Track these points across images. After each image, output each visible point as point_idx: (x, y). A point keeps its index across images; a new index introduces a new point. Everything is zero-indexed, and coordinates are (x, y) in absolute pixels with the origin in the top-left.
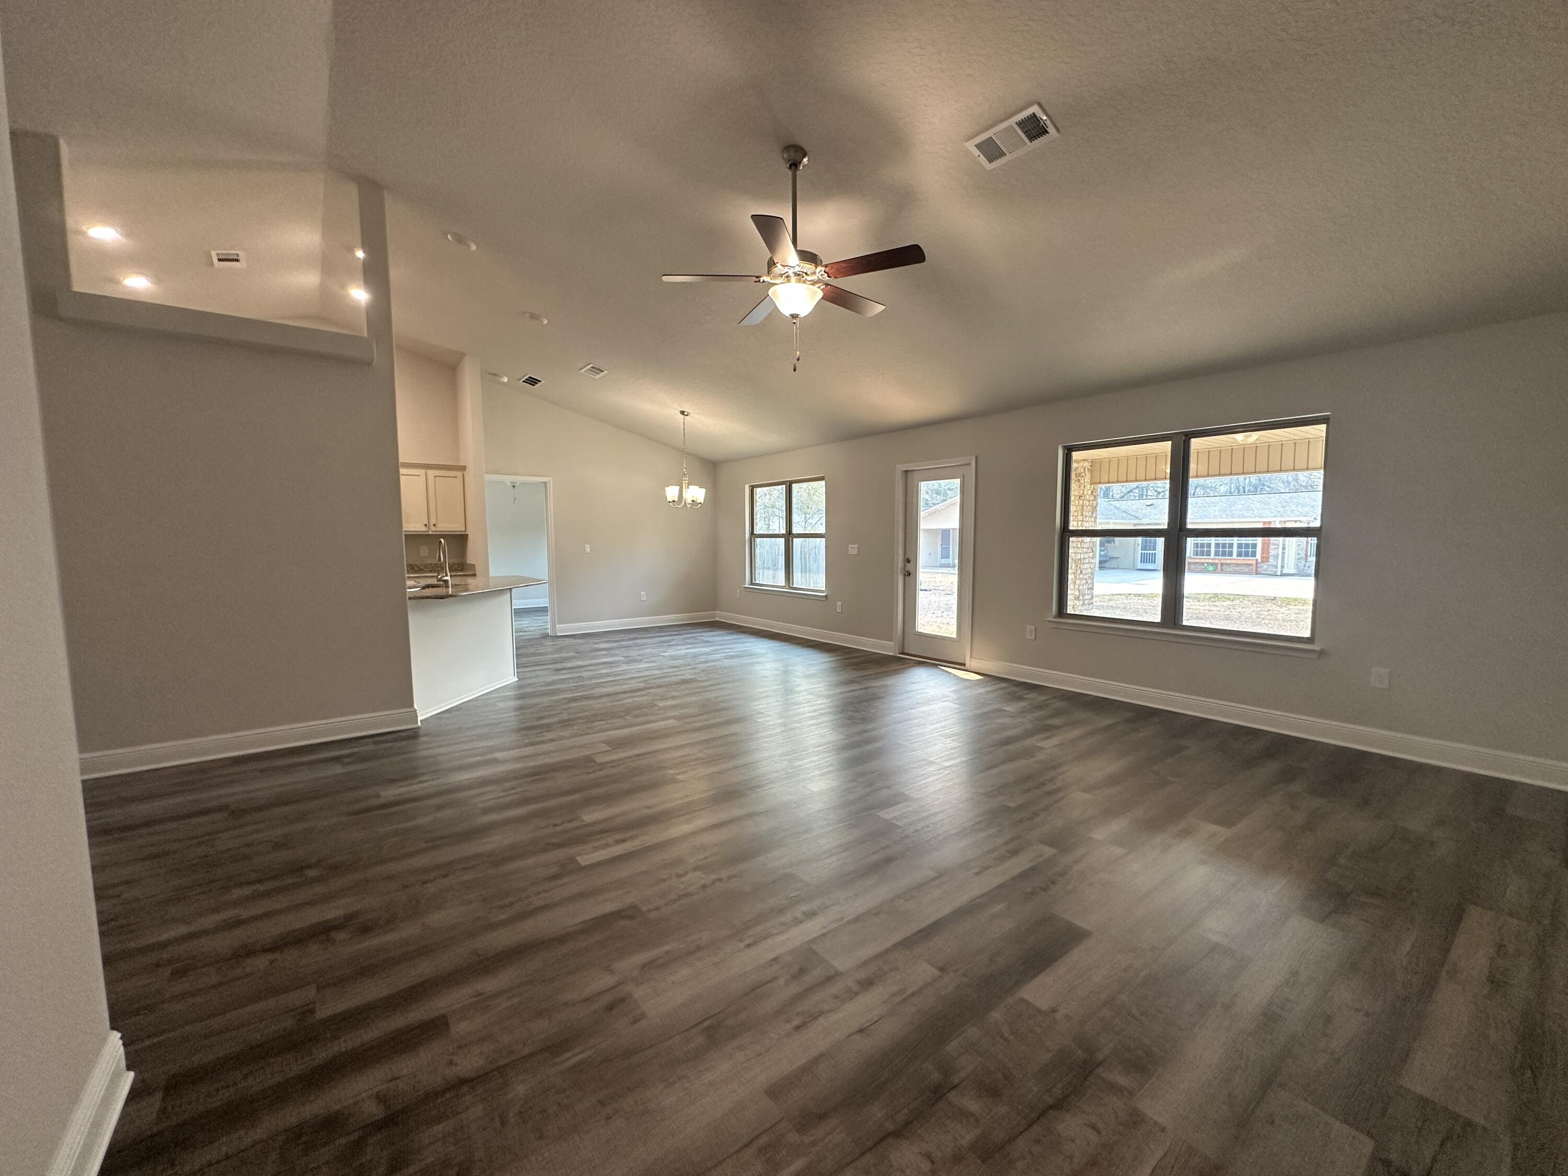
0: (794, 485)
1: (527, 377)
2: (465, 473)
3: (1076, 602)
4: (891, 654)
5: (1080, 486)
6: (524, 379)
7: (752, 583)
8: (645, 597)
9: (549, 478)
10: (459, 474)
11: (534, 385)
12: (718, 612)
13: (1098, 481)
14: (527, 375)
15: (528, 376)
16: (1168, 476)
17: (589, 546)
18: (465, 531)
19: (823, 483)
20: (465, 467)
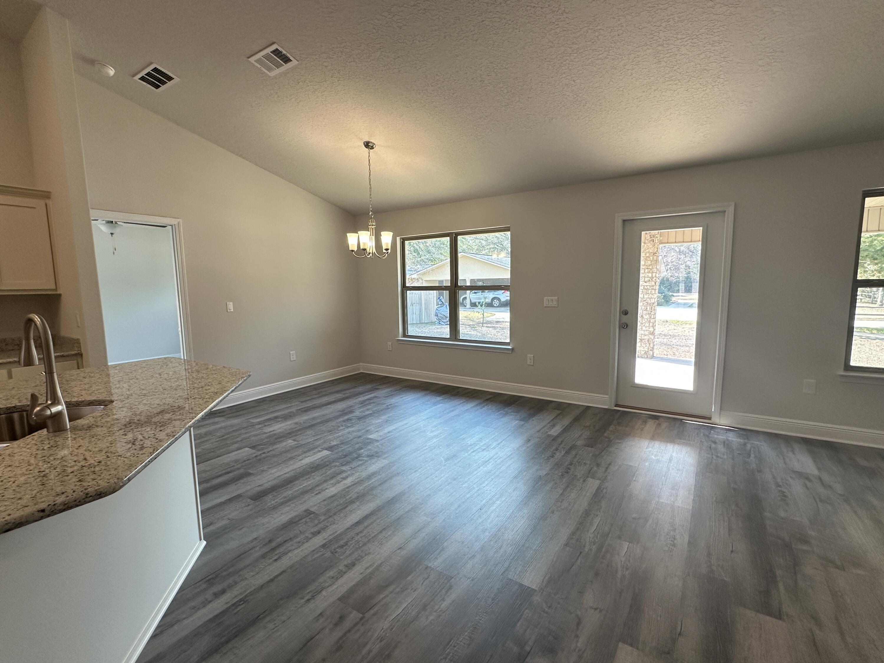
0: (459, 238)
1: (149, 70)
2: (50, 202)
3: (651, 336)
4: (606, 407)
5: (654, 245)
6: (143, 74)
7: (405, 335)
8: (295, 357)
9: (179, 220)
10: (40, 203)
11: (157, 87)
12: (361, 364)
13: (667, 242)
14: (151, 63)
15: (152, 67)
16: (701, 240)
17: (231, 303)
18: (56, 290)
19: (509, 233)
20: (50, 192)
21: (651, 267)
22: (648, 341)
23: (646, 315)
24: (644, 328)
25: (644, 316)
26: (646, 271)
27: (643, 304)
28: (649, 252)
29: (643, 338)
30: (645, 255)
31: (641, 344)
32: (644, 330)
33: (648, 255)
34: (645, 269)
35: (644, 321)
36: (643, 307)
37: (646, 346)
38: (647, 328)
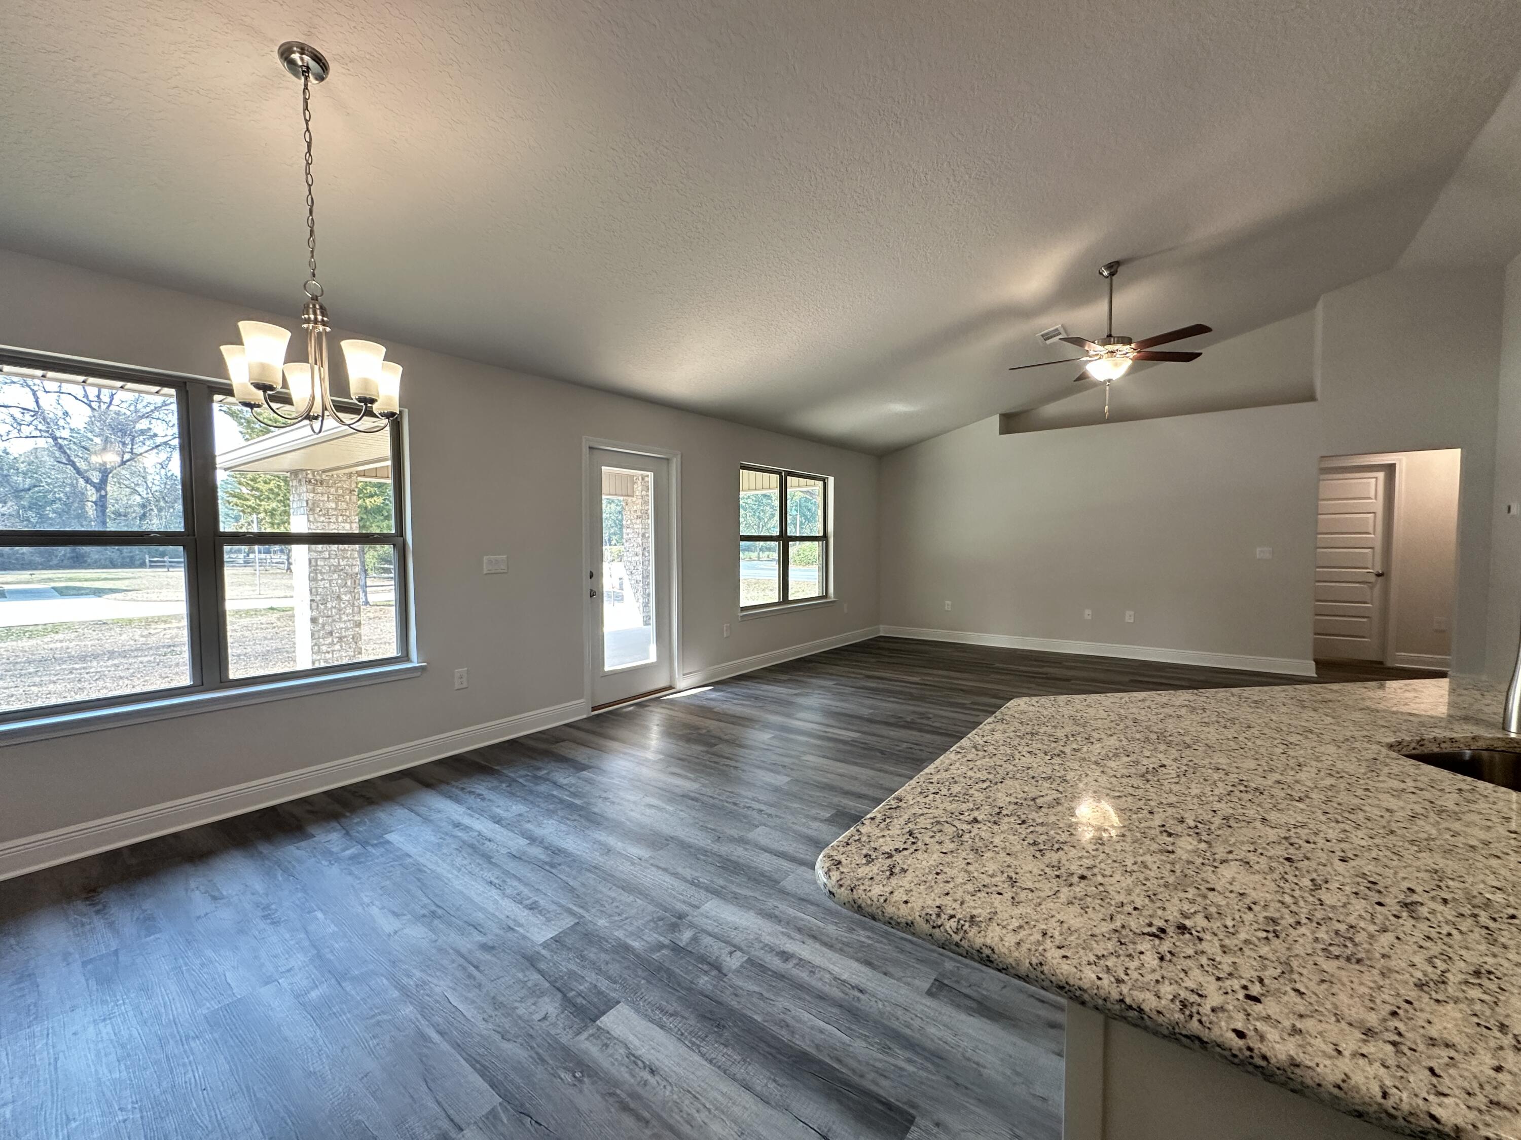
4: (585, 716)
21: (347, 514)
22: (353, 638)
23: (345, 595)
24: (344, 618)
25: (343, 597)
26: (340, 519)
27: (339, 576)
28: (342, 488)
29: (344, 634)
30: (336, 491)
31: (341, 646)
32: (345, 622)
33: (340, 492)
34: (337, 515)
35: (343, 606)
36: (339, 581)
37: (350, 648)
38: (350, 617)
